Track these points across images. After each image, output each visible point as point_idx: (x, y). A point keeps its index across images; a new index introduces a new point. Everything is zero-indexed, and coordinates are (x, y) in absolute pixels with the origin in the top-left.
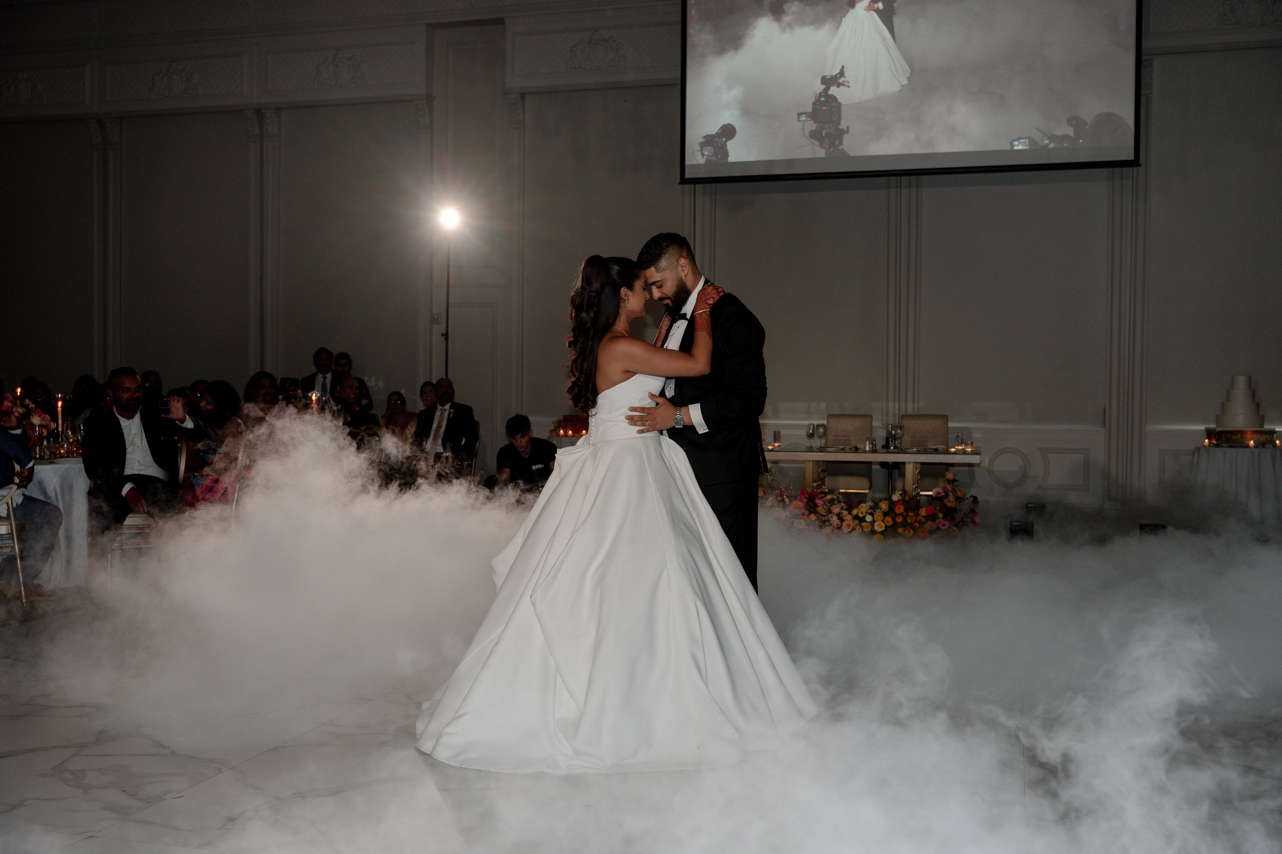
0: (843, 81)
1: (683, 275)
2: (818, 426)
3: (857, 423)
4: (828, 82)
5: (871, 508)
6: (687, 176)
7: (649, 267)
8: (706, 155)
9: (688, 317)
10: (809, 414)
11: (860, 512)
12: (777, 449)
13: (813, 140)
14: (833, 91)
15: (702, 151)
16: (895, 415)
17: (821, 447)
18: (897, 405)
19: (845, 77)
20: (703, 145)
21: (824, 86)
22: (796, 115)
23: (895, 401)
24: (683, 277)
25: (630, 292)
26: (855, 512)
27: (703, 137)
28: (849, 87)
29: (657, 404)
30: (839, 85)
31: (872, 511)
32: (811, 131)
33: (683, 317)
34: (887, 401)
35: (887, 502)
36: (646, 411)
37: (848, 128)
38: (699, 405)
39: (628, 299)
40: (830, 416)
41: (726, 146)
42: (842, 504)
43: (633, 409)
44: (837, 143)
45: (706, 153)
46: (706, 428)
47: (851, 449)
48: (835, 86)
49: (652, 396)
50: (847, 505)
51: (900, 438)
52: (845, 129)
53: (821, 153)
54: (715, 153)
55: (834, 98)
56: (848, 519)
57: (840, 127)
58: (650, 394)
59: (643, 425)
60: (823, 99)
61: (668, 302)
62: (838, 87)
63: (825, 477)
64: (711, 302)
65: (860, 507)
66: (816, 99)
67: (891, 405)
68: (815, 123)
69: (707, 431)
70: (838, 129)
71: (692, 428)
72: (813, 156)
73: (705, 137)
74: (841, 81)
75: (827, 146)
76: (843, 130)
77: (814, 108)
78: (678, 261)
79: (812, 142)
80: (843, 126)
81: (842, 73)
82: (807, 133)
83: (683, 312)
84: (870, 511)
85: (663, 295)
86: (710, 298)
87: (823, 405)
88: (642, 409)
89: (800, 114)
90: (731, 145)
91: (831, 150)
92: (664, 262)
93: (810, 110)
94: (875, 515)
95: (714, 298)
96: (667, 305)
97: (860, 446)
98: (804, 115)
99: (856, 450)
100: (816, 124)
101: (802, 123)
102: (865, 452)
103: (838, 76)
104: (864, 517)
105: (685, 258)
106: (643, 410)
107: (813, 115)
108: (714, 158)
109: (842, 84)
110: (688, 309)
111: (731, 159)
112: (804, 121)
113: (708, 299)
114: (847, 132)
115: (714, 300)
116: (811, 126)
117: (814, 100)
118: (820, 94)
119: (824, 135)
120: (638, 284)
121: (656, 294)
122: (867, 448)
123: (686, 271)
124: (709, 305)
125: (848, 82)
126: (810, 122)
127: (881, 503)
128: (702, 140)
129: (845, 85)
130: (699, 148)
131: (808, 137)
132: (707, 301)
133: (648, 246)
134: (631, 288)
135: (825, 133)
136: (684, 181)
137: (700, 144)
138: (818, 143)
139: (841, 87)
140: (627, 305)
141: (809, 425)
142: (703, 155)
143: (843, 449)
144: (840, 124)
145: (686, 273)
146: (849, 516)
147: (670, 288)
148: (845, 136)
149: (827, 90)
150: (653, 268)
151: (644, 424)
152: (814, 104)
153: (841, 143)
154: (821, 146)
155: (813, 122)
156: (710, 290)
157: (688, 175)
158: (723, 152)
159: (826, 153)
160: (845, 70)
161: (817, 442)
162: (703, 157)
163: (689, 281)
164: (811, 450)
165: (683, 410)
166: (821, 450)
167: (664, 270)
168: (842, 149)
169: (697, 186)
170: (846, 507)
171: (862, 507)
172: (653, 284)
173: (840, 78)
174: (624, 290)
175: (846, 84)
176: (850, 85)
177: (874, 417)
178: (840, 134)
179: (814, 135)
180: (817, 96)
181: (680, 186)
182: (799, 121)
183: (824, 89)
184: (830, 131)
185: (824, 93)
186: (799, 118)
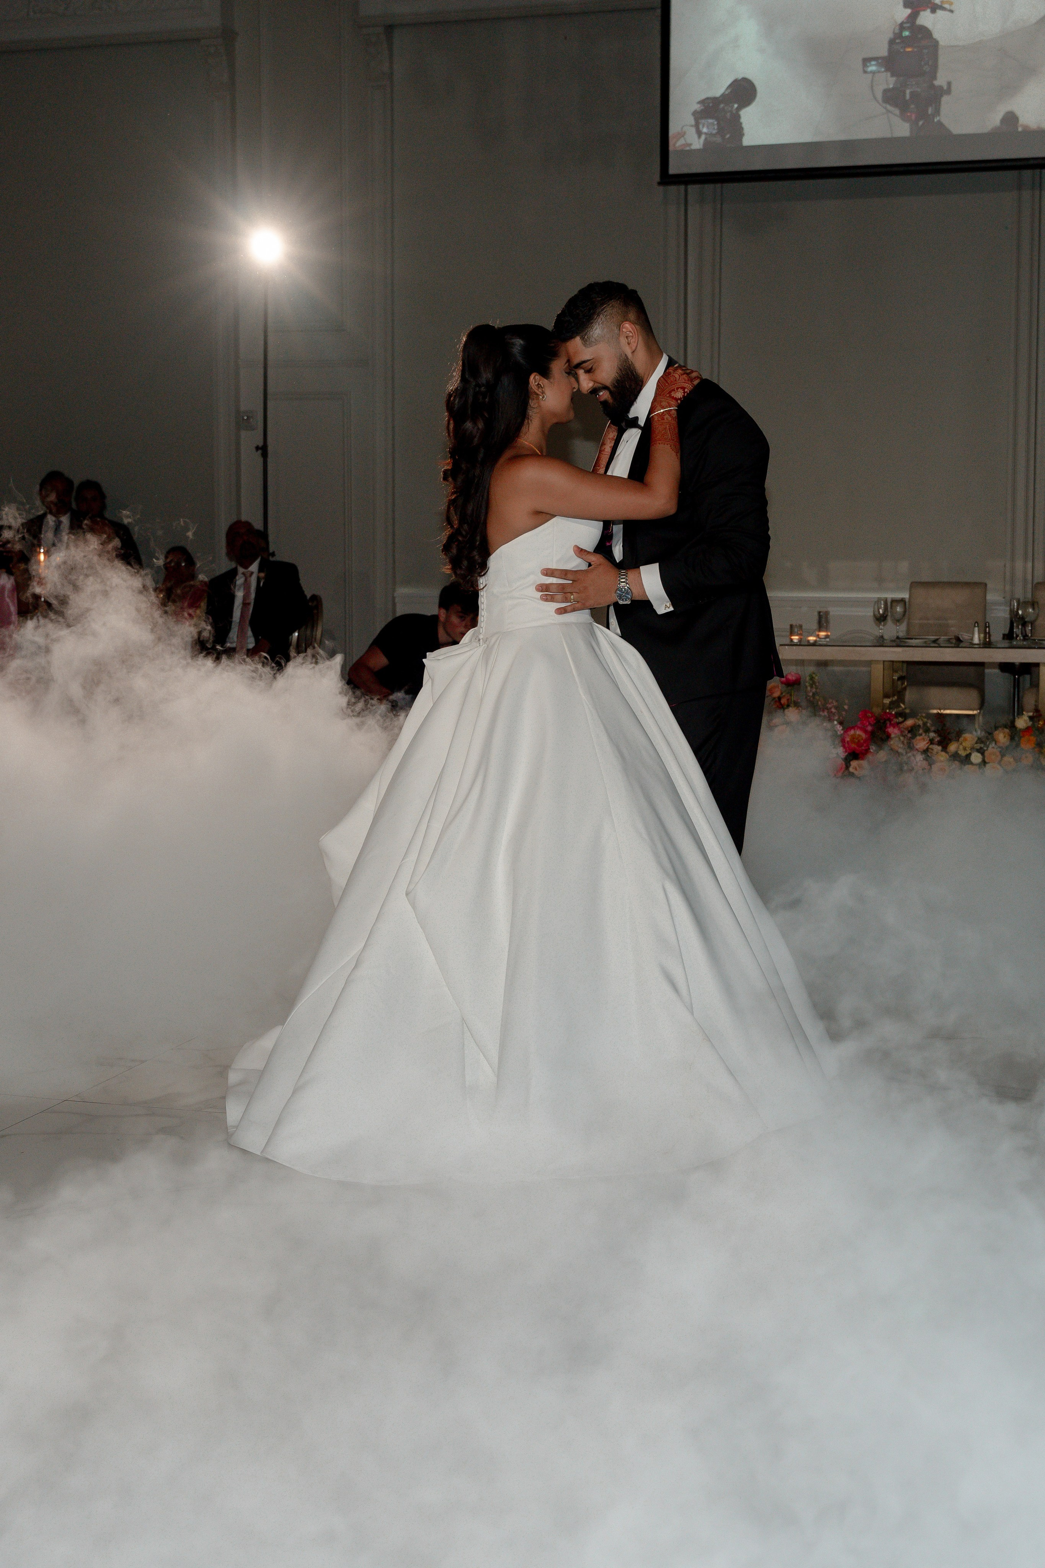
0: (942, 2)
1: (628, 352)
2: (894, 601)
3: (960, 596)
4: (916, 2)
5: (980, 740)
6: (672, 170)
7: (572, 337)
8: (705, 133)
9: (642, 422)
10: (880, 581)
11: (961, 747)
12: (823, 642)
13: (889, 107)
14: (925, 18)
15: (697, 126)
16: (1025, 580)
17: (898, 638)
18: (1030, 564)
20: (699, 116)
21: (909, 11)
22: (861, 63)
23: (1026, 559)
24: (630, 355)
25: (545, 380)
26: (953, 747)
27: (699, 103)
28: (952, 11)
29: (590, 565)
30: (934, 9)
31: (982, 745)
32: (885, 91)
33: (634, 423)
34: (1013, 560)
35: (1007, 731)
36: (569, 576)
37: (949, 84)
38: (657, 565)
39: (543, 393)
40: (914, 585)
41: (739, 117)
42: (932, 735)
43: (548, 572)
44: (930, 111)
45: (705, 130)
46: (669, 604)
47: (949, 640)
48: (929, 10)
49: (580, 552)
50: (939, 735)
51: (1032, 623)
52: (945, 88)
53: (903, 129)
54: (721, 131)
55: (926, 33)
56: (942, 759)
57: (937, 83)
58: (576, 549)
59: (566, 600)
60: (906, 33)
61: (604, 395)
62: (933, 11)
63: (905, 689)
64: (679, 394)
65: (961, 739)
66: (895, 34)
67: (1019, 564)
68: (892, 76)
69: (672, 609)
70: (932, 86)
71: (646, 605)
72: (889, 135)
73: (702, 102)
75: (913, 117)
76: (941, 87)
77: (890, 50)
78: (619, 327)
79: (888, 111)
80: (941, 81)
82: (879, 96)
83: (631, 415)
84: (978, 746)
85: (597, 385)
86: (677, 389)
87: (904, 566)
88: (564, 574)
89: (866, 61)
90: (749, 117)
91: (921, 123)
92: (598, 330)
93: (884, 52)
94: (986, 753)
95: (683, 388)
96: (605, 403)
97: (965, 636)
98: (873, 63)
99: (958, 642)
100: (894, 79)
101: (870, 76)
102: (972, 645)
104: (968, 756)
105: (634, 323)
106: (566, 574)
107: (890, 63)
108: (718, 139)
109: (942, 8)
110: (641, 408)
111: (747, 141)
112: (873, 73)
113: (674, 390)
114: (948, 91)
115: (684, 393)
116: (887, 81)
117: (891, 35)
118: (902, 27)
119: (908, 97)
120: (558, 367)
121: (586, 383)
122: (976, 640)
123: (634, 345)
124: (676, 399)
125: (951, 4)
126: (885, 74)
127: (997, 732)
128: (698, 107)
129: (944, 9)
130: (692, 121)
131: (880, 101)
132: (673, 394)
133: (572, 303)
134: (545, 373)
135: (911, 93)
136: (667, 179)
137: (695, 113)
138: (897, 112)
139: (940, 13)
140: (542, 403)
141: (878, 600)
142: (699, 133)
143: (935, 641)
144: (935, 77)
145: (634, 348)
146: (943, 753)
147: (607, 373)
148: (945, 99)
149: (913, 16)
150: (578, 339)
151: (566, 598)
152: (891, 42)
153: (937, 112)
154: (903, 117)
155: (889, 74)
156: (677, 376)
157: (674, 169)
158: (735, 128)
159: (911, 129)
161: (890, 630)
162: (699, 137)
163: (639, 361)
164: (880, 642)
165: (631, 574)
166: (899, 642)
167: (597, 342)
168: (939, 121)
169: (690, 188)
170: (937, 739)
171: (965, 740)
172: (579, 366)
174: (534, 377)
175: (947, 6)
176: (953, 8)
177: (989, 586)
178: (936, 95)
179: (892, 98)
180: (897, 28)
181: (661, 188)
182: (865, 72)
183: (910, 16)
184: (919, 89)
185: (909, 23)
186: (865, 67)
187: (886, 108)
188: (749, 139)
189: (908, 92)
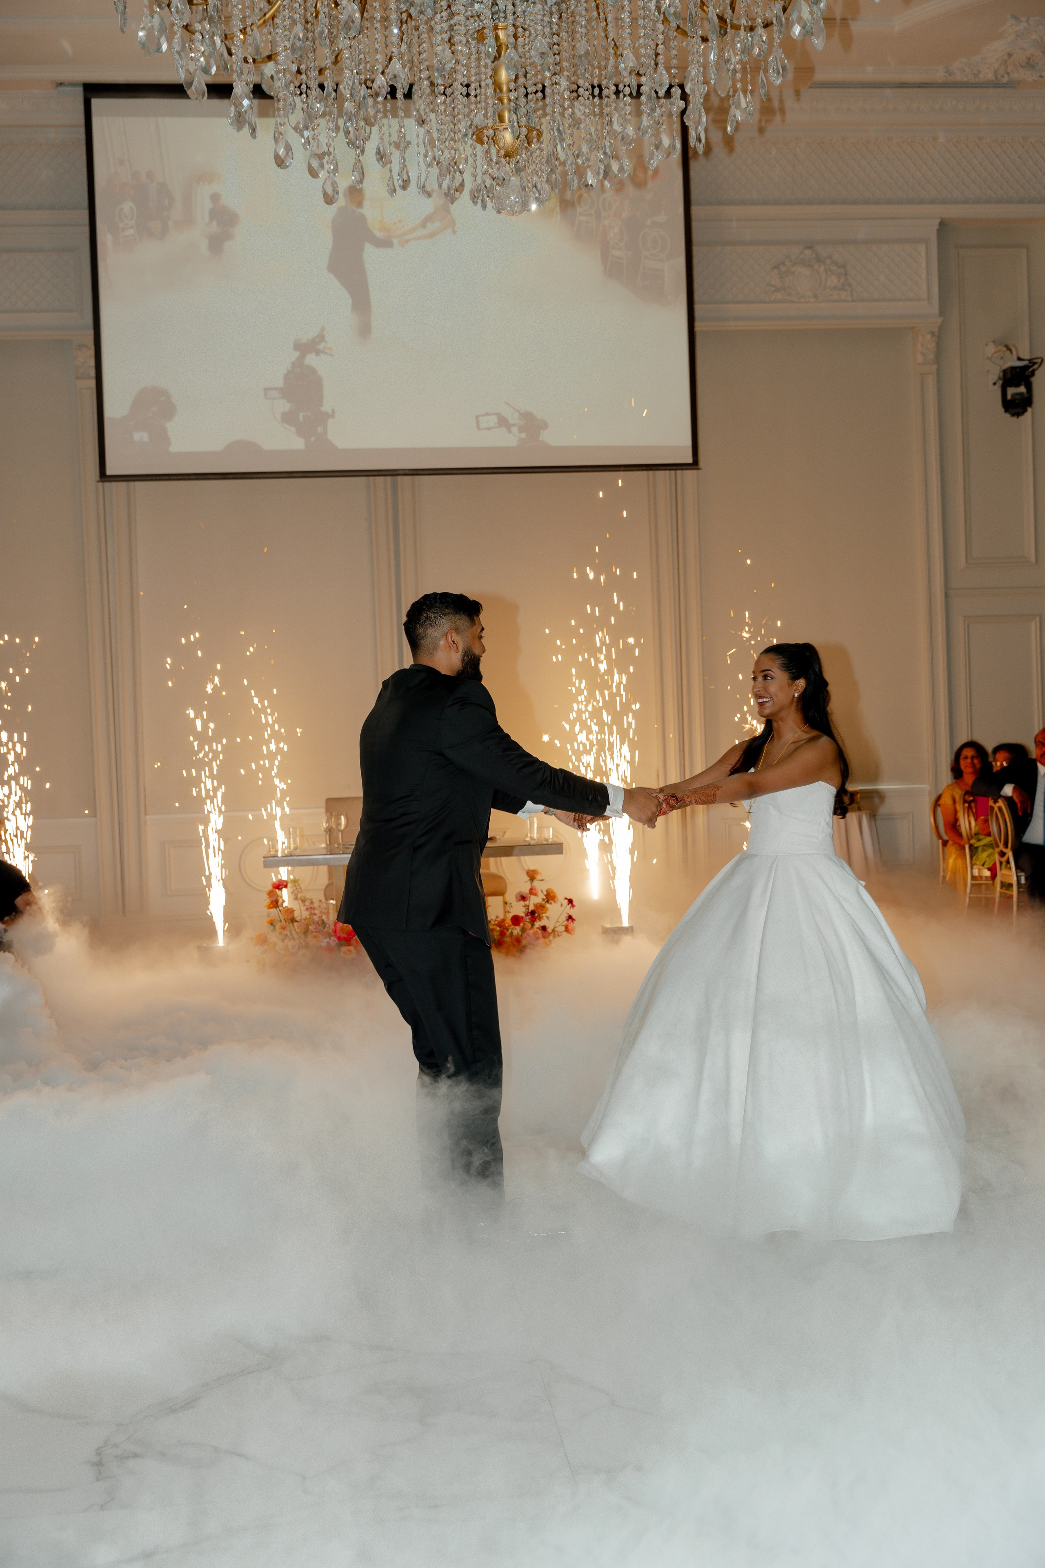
0: (324, 348)
4: (305, 348)
6: (109, 471)
13: (287, 426)
14: (311, 360)
19: (326, 342)
21: (298, 354)
22: (262, 391)
28: (332, 355)
30: (318, 352)
32: (283, 414)
37: (333, 410)
44: (320, 430)
48: (314, 354)
52: (330, 412)
53: (298, 443)
55: (313, 371)
57: (323, 409)
60: (297, 370)
62: (317, 355)
66: (289, 371)
68: (288, 402)
70: (320, 412)
72: (289, 448)
74: (321, 347)
75: (306, 434)
76: (327, 413)
77: (286, 382)
79: (286, 429)
80: (326, 408)
81: (321, 337)
82: (279, 417)
89: (267, 390)
91: (313, 439)
93: (280, 383)
98: (273, 391)
100: (290, 404)
101: (270, 401)
103: (317, 340)
107: (287, 392)
109: (323, 352)
112: (273, 399)
114: (333, 416)
116: (283, 406)
117: (285, 371)
119: (301, 419)
125: (331, 349)
126: (282, 400)
129: (326, 353)
131: (280, 422)
135: (304, 416)
136: (105, 477)
138: (293, 429)
139: (323, 356)
144: (321, 405)
148: (331, 422)
149: (302, 357)
152: (286, 377)
153: (325, 431)
154: (299, 433)
155: (285, 401)
157: (111, 470)
158: (163, 438)
159: (305, 443)
160: (326, 333)
168: (327, 439)
173: (319, 343)
175: (328, 351)
176: (332, 353)
178: (324, 418)
179: (288, 418)
180: (291, 365)
181: (100, 484)
182: (266, 399)
183: (299, 358)
184: (310, 414)
185: (298, 363)
186: (265, 394)
187: (284, 427)
188: (175, 447)
189: (301, 415)
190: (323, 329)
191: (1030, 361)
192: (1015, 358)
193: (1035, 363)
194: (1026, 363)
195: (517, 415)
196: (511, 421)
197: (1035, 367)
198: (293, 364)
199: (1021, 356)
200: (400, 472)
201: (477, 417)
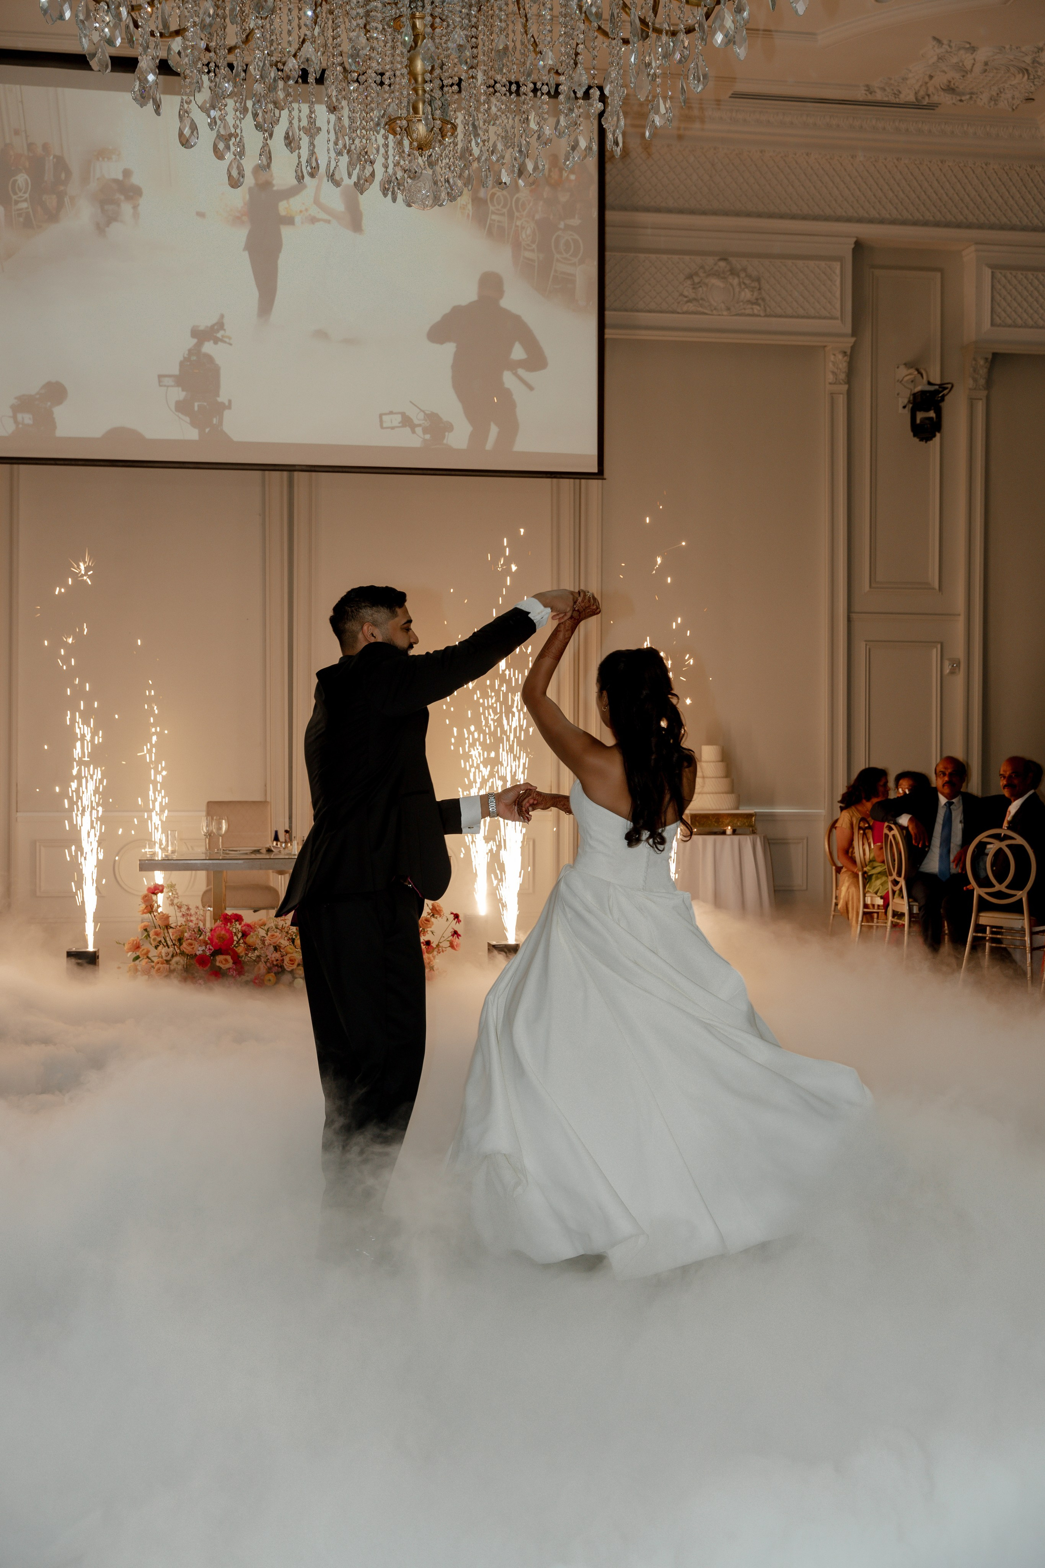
0: (223, 336)
3: (248, 813)
4: (202, 335)
13: (180, 415)
14: (208, 348)
19: (225, 330)
21: (195, 341)
22: (156, 377)
27: (16, 398)
28: (231, 344)
30: (216, 341)
32: (178, 403)
37: (230, 401)
44: (215, 421)
48: (212, 342)
52: (227, 404)
53: (193, 434)
55: (210, 358)
57: (219, 399)
60: (194, 358)
62: (216, 343)
66: (185, 358)
68: (183, 390)
70: (216, 402)
72: (181, 438)
74: (219, 335)
75: (201, 425)
76: (223, 404)
77: (181, 370)
79: (180, 418)
80: (223, 398)
81: (220, 325)
82: (173, 407)
89: (160, 377)
90: (59, 412)
91: (207, 430)
93: (176, 372)
98: (167, 378)
100: (185, 393)
101: (164, 389)
103: (216, 328)
107: (180, 380)
109: (222, 341)
112: (167, 386)
114: (229, 407)
116: (178, 394)
117: (182, 358)
119: (196, 408)
125: (230, 338)
126: (177, 388)
129: (225, 342)
131: (174, 411)
135: (198, 405)
138: (188, 419)
139: (221, 345)
142: (16, 421)
144: (218, 396)
148: (226, 413)
149: (199, 344)
152: (182, 364)
153: (220, 422)
154: (193, 424)
155: (180, 389)
158: (47, 420)
159: (199, 434)
160: (225, 321)
168: (222, 430)
173: (218, 331)
175: (227, 340)
176: (231, 342)
178: (219, 409)
179: (182, 407)
180: (187, 352)
182: (160, 386)
183: (196, 345)
184: (205, 404)
185: (195, 351)
186: (160, 382)
187: (178, 416)
189: (196, 404)
190: (222, 316)
191: (940, 385)
192: (925, 380)
193: (946, 388)
194: (937, 387)
195: (421, 415)
196: (416, 422)
197: (945, 392)
198: (190, 351)
199: (932, 381)
200: (297, 468)
201: (381, 416)
